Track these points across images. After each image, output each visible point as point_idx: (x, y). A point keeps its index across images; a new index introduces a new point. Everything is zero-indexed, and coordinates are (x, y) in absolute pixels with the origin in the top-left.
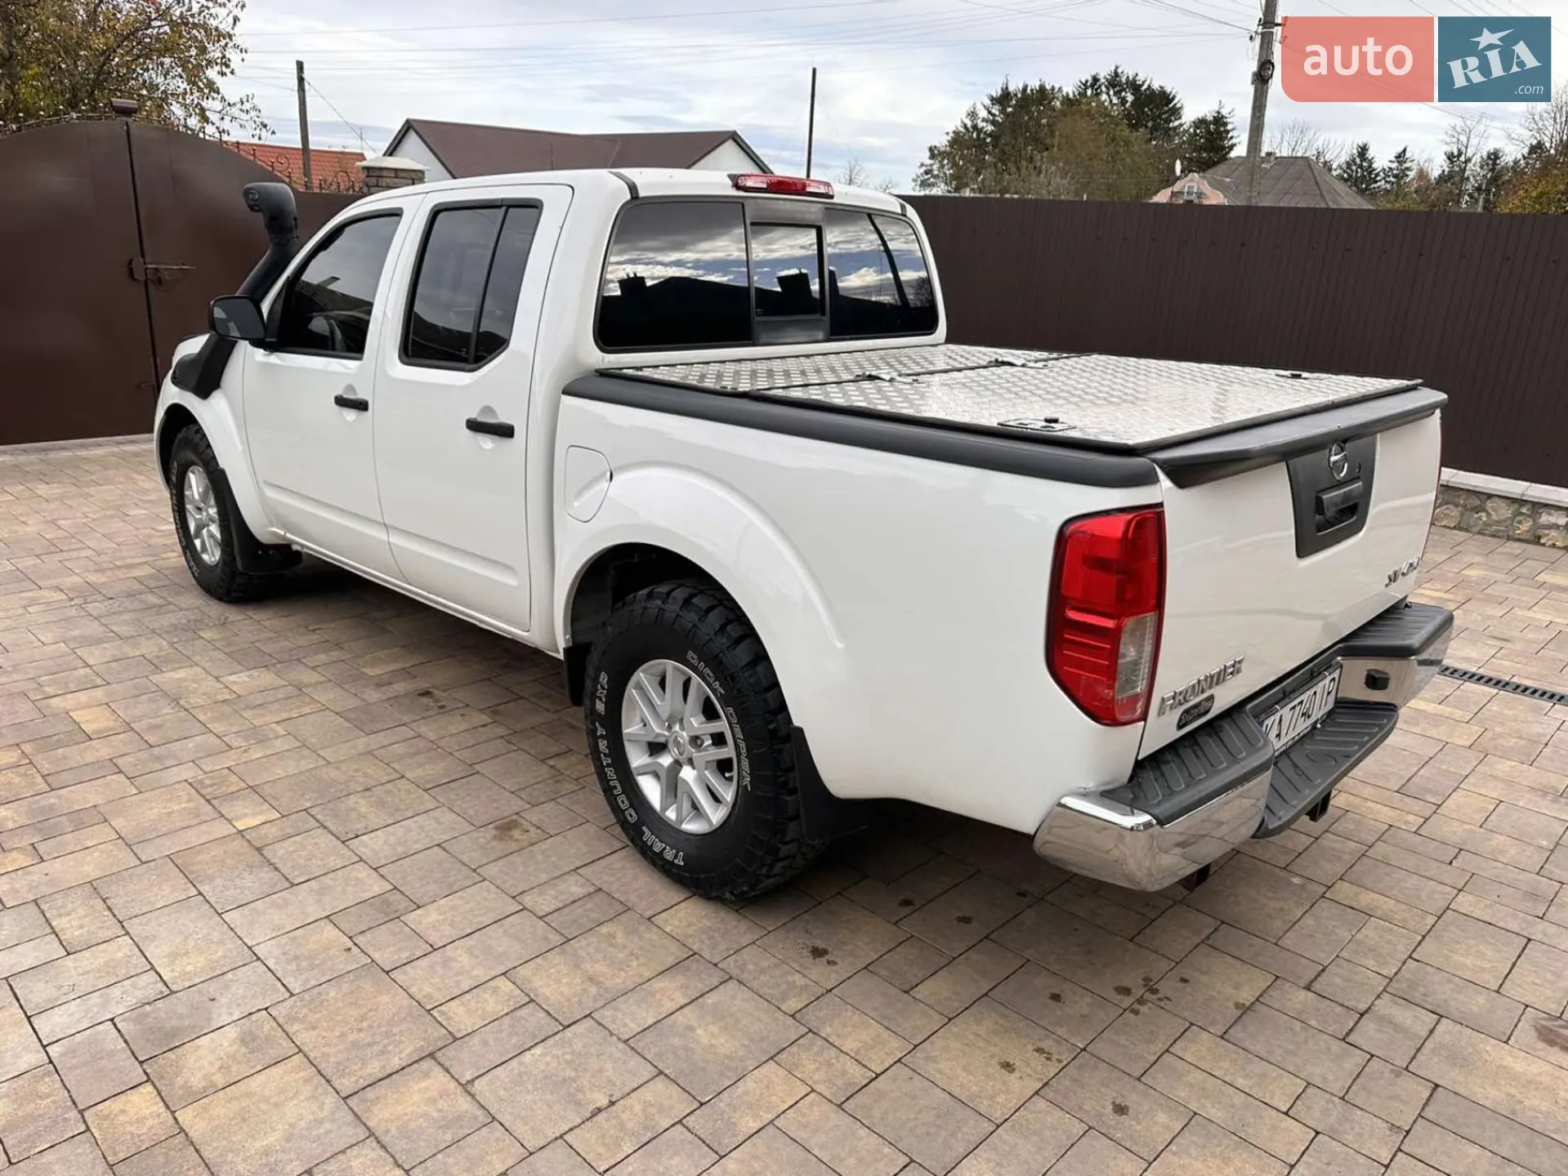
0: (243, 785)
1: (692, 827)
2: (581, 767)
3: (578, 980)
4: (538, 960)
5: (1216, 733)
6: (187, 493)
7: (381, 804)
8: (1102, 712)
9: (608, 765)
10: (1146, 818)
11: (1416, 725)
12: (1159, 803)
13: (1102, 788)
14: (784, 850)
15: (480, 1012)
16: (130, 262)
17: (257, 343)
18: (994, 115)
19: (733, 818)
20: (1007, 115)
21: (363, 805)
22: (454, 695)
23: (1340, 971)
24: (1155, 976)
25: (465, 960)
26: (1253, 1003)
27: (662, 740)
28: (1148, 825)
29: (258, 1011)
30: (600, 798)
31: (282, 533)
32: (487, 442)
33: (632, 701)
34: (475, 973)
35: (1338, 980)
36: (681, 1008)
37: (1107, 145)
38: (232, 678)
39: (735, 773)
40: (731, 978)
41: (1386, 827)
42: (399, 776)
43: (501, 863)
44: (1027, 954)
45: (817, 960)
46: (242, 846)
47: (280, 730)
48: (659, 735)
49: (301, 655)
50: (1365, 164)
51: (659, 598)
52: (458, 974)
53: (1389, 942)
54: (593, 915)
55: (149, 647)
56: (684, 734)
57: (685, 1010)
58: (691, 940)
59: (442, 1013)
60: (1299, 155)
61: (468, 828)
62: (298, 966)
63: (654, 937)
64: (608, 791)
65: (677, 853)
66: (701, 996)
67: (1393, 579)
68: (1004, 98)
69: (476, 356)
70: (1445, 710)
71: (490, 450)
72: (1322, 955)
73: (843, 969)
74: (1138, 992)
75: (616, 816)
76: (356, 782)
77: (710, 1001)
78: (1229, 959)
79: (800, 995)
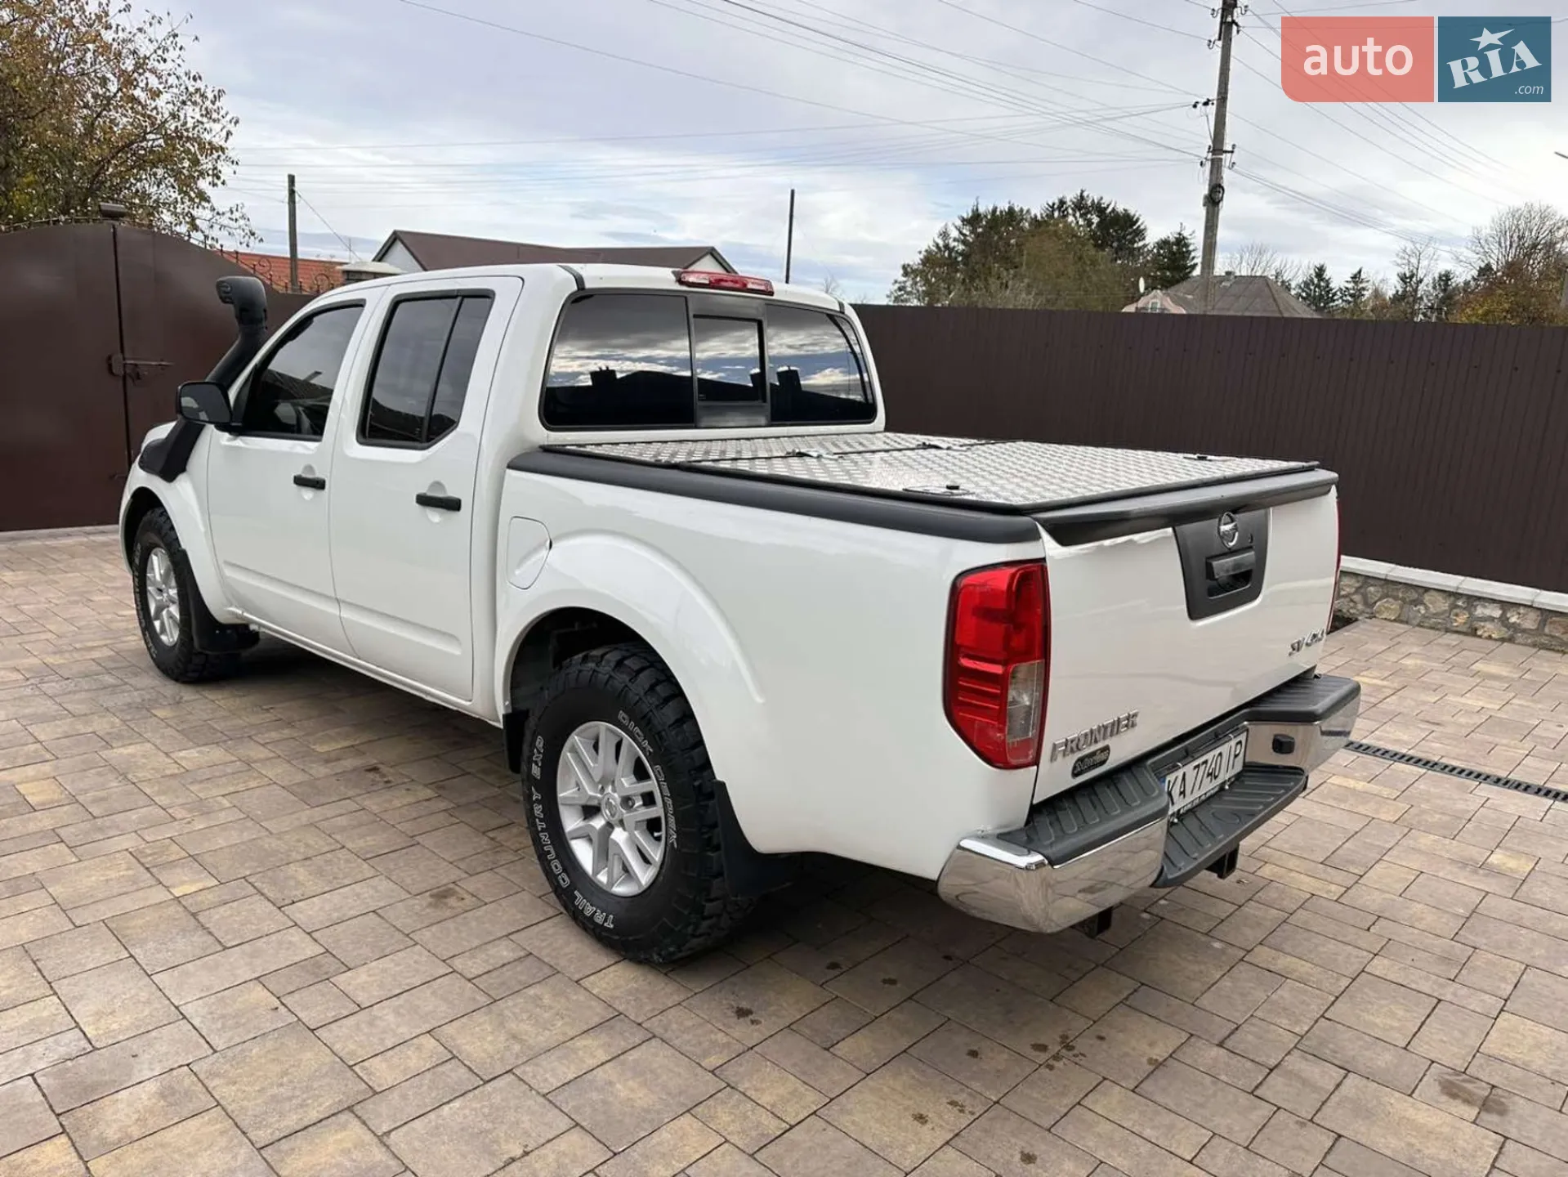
0: (184, 854)
1: (621, 889)
2: (520, 839)
3: (502, 1038)
4: (464, 1020)
5: (1115, 785)
6: (148, 575)
7: (320, 872)
8: (995, 755)
9: (543, 830)
10: (1038, 858)
11: (1345, 802)
12: (1051, 845)
13: (999, 831)
14: (709, 907)
15: (402, 1067)
16: (110, 358)
17: (222, 427)
18: (965, 235)
19: (661, 878)
20: (978, 235)
21: (301, 873)
22: (400, 770)
23: (1253, 1029)
24: (1072, 1034)
25: (391, 1018)
26: (1165, 1060)
27: (595, 803)
28: (1039, 865)
29: (180, 1066)
30: (536, 868)
31: (240, 612)
32: (435, 516)
33: (567, 763)
34: (401, 1030)
35: (1250, 1037)
36: (602, 1064)
37: (1076, 263)
38: (182, 754)
39: (663, 833)
40: (654, 1036)
41: (1309, 896)
42: (339, 846)
43: (434, 928)
44: (949, 1013)
45: (742, 1019)
46: (177, 912)
47: (226, 802)
48: (591, 798)
49: (253, 732)
50: (1322, 284)
51: (593, 661)
52: (384, 1032)
53: (1303, 1002)
54: (523, 978)
55: (101, 725)
56: (616, 795)
57: (607, 1066)
58: (617, 1002)
59: (363, 1069)
60: (1258, 274)
61: (404, 895)
62: (223, 1024)
63: (582, 998)
64: (542, 856)
65: (607, 916)
66: (623, 1053)
67: (1296, 647)
68: (974, 220)
69: (428, 436)
70: (1374, 788)
71: (438, 523)
72: (1238, 1014)
73: (765, 1028)
74: (1054, 1048)
75: (551, 883)
76: (298, 852)
77: (631, 1058)
78: (1146, 1018)
79: (721, 1053)
